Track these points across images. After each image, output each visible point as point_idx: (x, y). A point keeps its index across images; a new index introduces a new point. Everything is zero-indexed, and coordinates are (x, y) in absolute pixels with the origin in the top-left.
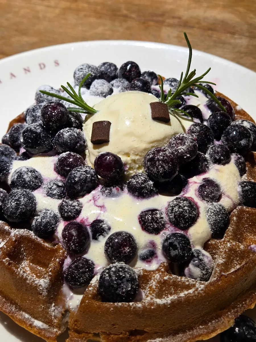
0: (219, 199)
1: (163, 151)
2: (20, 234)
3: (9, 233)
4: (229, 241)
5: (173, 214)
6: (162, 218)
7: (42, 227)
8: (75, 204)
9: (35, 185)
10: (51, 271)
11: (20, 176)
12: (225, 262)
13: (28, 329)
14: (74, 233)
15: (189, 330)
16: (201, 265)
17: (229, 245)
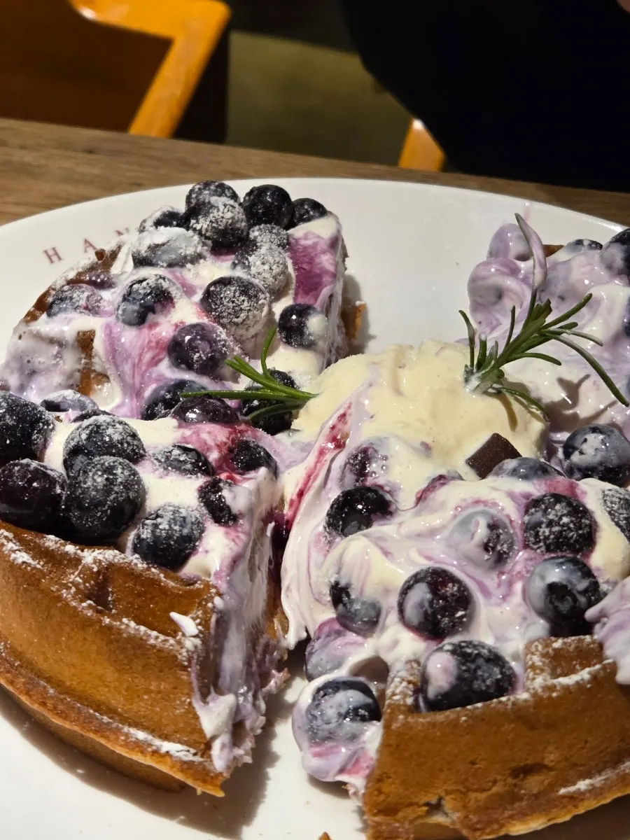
2: (106, 560)
3: (75, 562)
5: (541, 544)
7: (172, 543)
9: (133, 450)
11: (97, 432)
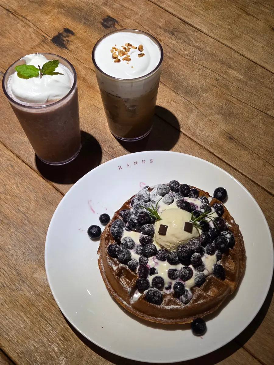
0: (203, 271)
1: (186, 248)
2: (123, 266)
3: (118, 265)
4: (200, 291)
6: (177, 274)
7: (131, 266)
8: (146, 259)
9: (132, 247)
10: (132, 286)
12: (196, 299)
13: (121, 304)
14: (143, 270)
15: (175, 319)
16: (186, 297)
17: (200, 292)
